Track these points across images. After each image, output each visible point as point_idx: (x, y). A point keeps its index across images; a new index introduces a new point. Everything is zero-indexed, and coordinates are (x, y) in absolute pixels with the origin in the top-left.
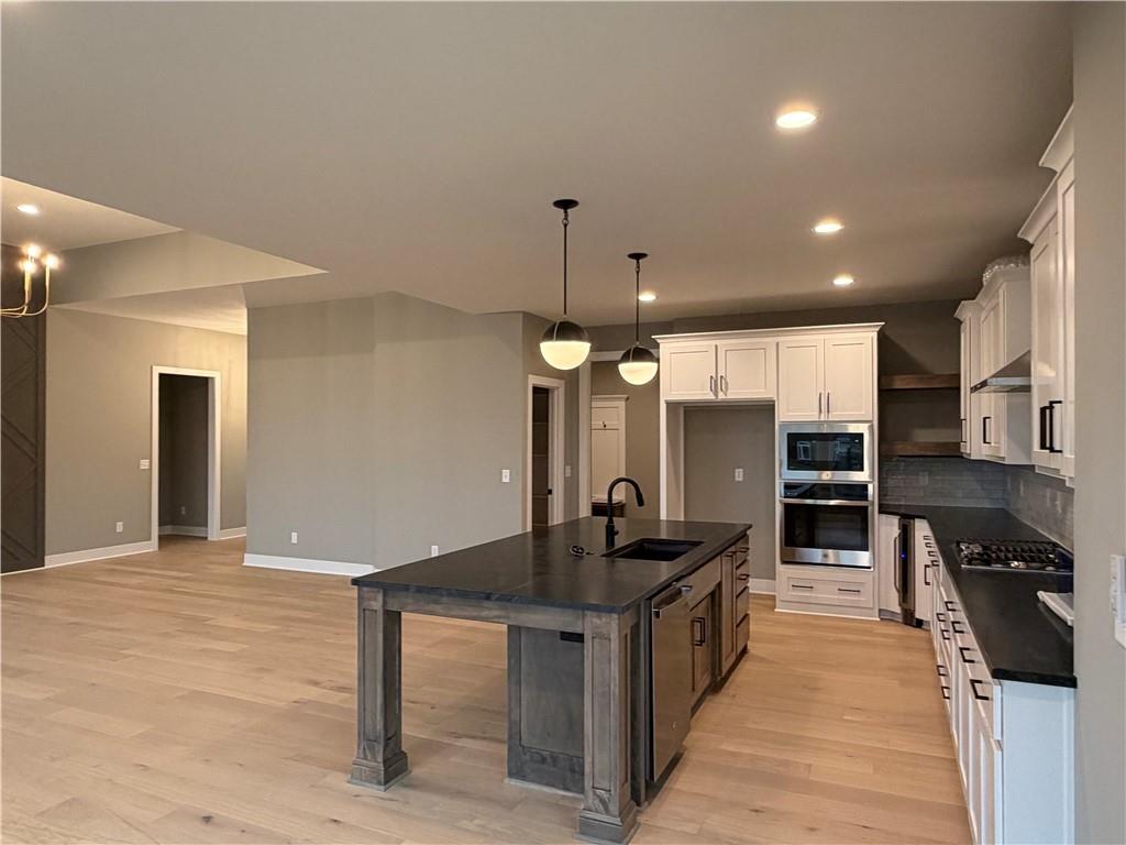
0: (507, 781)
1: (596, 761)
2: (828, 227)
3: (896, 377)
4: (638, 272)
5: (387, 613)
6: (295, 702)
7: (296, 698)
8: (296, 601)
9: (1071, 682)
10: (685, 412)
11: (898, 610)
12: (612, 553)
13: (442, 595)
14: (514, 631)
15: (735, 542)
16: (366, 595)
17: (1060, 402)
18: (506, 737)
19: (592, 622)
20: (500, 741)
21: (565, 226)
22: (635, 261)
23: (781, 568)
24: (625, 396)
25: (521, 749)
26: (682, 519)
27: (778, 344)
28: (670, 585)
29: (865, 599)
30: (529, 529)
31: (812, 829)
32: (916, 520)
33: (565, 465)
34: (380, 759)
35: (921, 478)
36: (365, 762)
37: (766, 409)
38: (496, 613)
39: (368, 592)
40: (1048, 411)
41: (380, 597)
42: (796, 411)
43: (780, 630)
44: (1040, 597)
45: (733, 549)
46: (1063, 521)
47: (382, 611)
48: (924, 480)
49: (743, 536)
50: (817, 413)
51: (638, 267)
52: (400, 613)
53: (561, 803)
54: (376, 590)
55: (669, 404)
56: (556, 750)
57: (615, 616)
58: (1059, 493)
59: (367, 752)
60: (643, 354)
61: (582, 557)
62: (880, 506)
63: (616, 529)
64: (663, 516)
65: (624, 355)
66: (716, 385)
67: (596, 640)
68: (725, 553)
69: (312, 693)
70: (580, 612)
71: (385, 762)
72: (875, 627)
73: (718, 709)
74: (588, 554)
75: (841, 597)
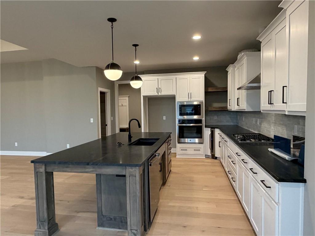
0: (97, 228)
1: (132, 220)
2: (197, 37)
3: (209, 88)
4: (136, 51)
5: (46, 172)
6: (13, 206)
7: (13, 204)
8: (17, 167)
9: (304, 181)
10: (148, 99)
11: (210, 155)
12: (131, 144)
13: (69, 165)
14: (98, 176)
15: (167, 138)
16: (37, 167)
17: (286, 86)
18: (96, 210)
19: (129, 170)
20: (94, 212)
21: (112, 28)
22: (135, 47)
23: (178, 145)
24: (128, 96)
25: (102, 216)
26: (148, 131)
27: (176, 78)
28: (153, 154)
29: (201, 152)
30: (100, 137)
31: (203, 231)
32: (215, 129)
33: (111, 116)
34: (46, 228)
35: (215, 117)
36: (40, 230)
37: (173, 98)
38: (91, 170)
39: (38, 165)
40: (270, 92)
41: (44, 167)
42: (182, 98)
43: (179, 163)
44: (270, 150)
45: (167, 140)
46: (260, 127)
47: (44, 172)
48: (215, 118)
49: (170, 136)
50: (188, 99)
51: (136, 49)
52: (53, 172)
53: (118, 234)
54: (41, 164)
55: (144, 97)
56: (116, 216)
57: (138, 168)
58: (258, 119)
59: (41, 226)
60: (138, 78)
61: (121, 146)
62: (205, 125)
63: (132, 136)
64: (143, 131)
65: (132, 78)
66: (158, 91)
67: (131, 177)
68: (166, 142)
69: (20, 202)
70: (124, 167)
71: (48, 229)
72: (204, 160)
73: (166, 191)
74: (123, 145)
75: (195, 152)
